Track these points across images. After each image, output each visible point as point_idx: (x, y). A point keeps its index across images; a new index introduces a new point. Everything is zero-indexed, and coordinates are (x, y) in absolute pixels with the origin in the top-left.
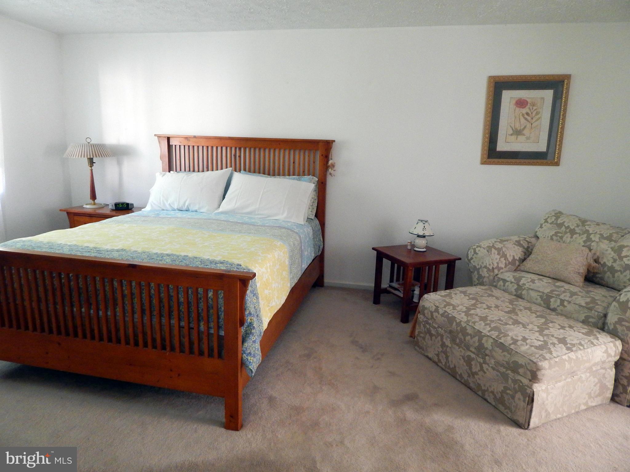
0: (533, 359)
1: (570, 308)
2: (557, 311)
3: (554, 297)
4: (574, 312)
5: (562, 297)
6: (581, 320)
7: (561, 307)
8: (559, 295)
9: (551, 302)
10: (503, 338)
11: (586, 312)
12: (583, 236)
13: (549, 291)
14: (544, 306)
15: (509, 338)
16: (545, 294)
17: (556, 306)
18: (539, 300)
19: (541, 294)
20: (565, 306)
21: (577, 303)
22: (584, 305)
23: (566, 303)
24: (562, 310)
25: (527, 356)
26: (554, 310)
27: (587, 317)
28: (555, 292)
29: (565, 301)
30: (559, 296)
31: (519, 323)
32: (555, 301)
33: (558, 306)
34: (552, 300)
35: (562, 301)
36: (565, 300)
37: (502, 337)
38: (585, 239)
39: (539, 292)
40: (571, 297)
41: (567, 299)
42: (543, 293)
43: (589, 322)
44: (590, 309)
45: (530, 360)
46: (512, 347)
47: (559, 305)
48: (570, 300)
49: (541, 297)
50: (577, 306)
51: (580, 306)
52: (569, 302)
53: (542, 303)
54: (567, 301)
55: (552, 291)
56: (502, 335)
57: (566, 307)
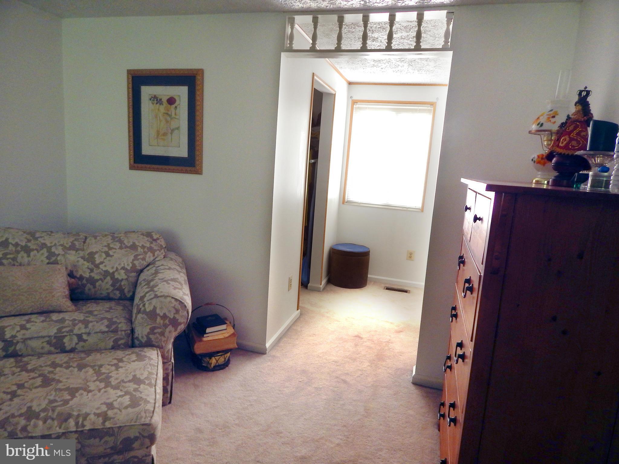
0: (143, 421)
1: (92, 340)
2: (76, 350)
3: (67, 335)
4: (99, 342)
5: (76, 331)
6: (110, 347)
7: (82, 344)
8: (71, 331)
9: (64, 343)
10: (86, 423)
11: (113, 335)
12: (42, 252)
13: (56, 331)
14: (57, 351)
15: (92, 417)
16: (53, 338)
17: (73, 345)
18: (47, 348)
19: (47, 339)
20: (85, 341)
21: (98, 330)
22: (106, 330)
23: (85, 337)
24: (83, 347)
25: (135, 422)
26: (72, 350)
27: (116, 341)
28: (64, 330)
29: (83, 335)
30: (73, 333)
31: (77, 390)
32: (71, 340)
33: (77, 344)
34: (66, 340)
35: (80, 337)
36: (82, 333)
37: (83, 422)
38: (46, 254)
39: (43, 337)
40: (86, 327)
41: (83, 331)
42: (49, 336)
43: (119, 346)
44: (115, 331)
45: (143, 425)
46: (108, 424)
47: (77, 342)
48: (87, 330)
49: (49, 343)
50: (99, 334)
51: (103, 332)
52: (89, 334)
53: (52, 349)
54: (85, 333)
55: (59, 330)
56: (81, 420)
57: (87, 340)
